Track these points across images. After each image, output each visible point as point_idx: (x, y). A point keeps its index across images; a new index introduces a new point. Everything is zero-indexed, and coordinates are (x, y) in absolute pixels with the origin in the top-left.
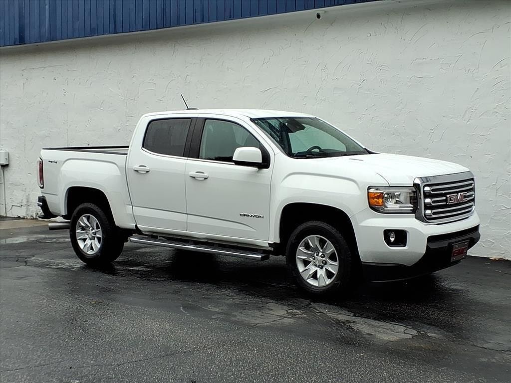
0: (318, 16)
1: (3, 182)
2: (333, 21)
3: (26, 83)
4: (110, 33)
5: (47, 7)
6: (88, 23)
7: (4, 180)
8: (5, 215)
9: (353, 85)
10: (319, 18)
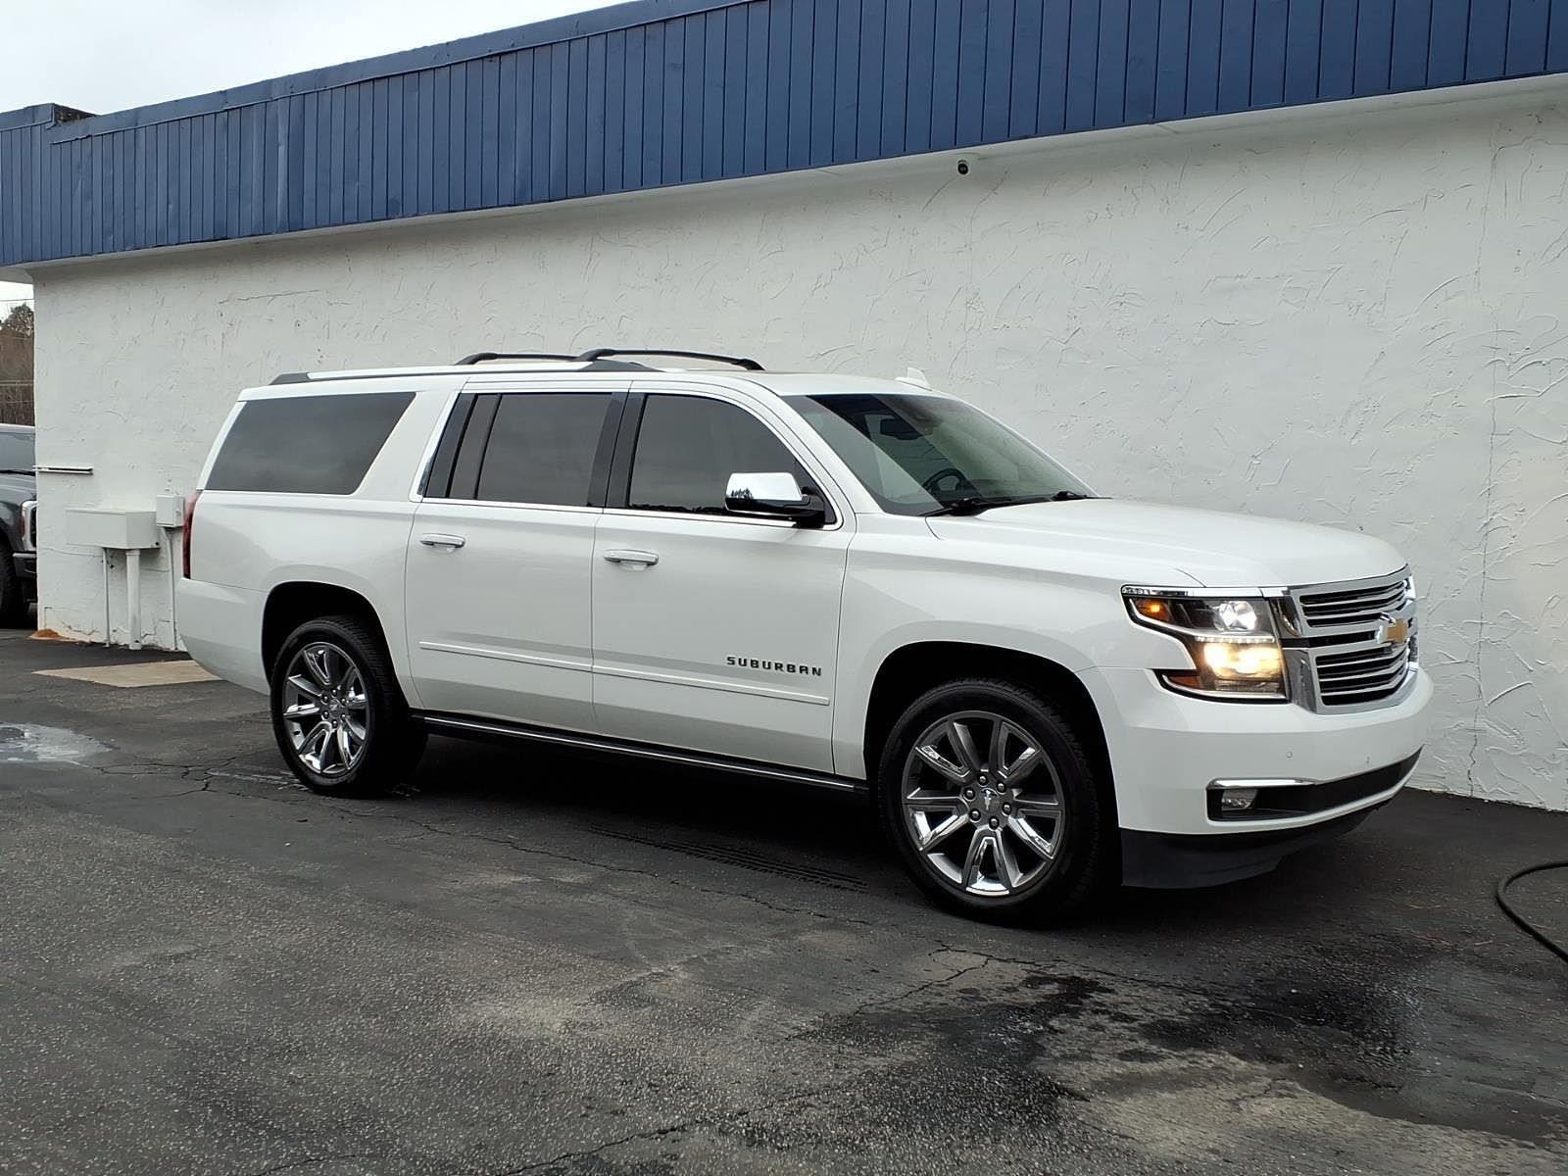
0: (963, 169)
1: (170, 568)
2: (997, 180)
3: (228, 333)
4: (434, 211)
5: (282, 150)
6: (380, 186)
7: (172, 563)
8: (173, 649)
9: (1048, 342)
10: (965, 172)
